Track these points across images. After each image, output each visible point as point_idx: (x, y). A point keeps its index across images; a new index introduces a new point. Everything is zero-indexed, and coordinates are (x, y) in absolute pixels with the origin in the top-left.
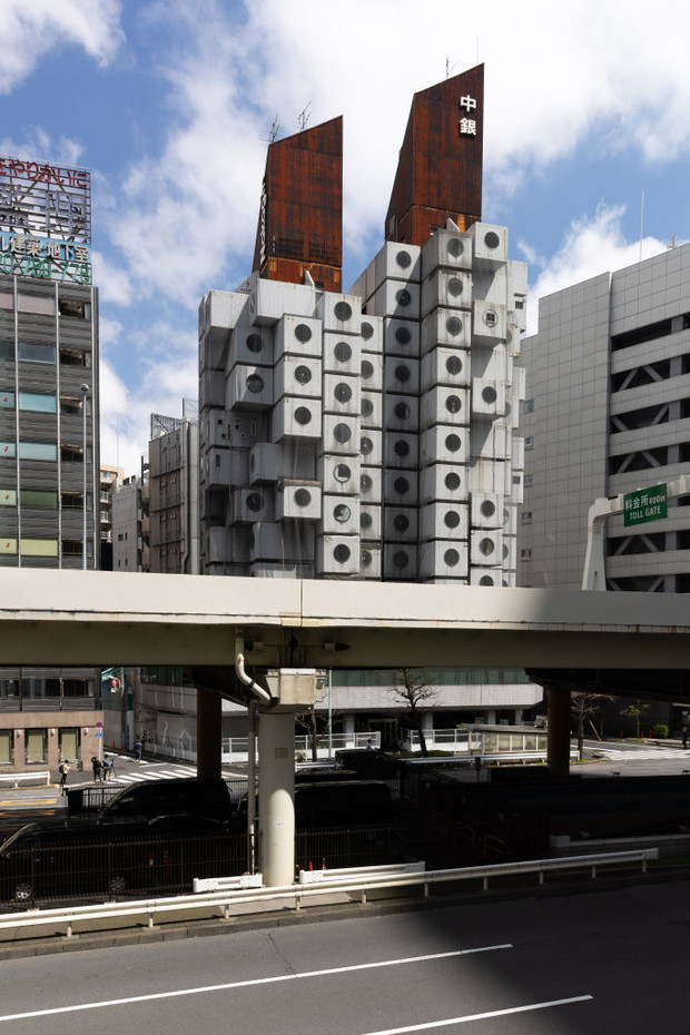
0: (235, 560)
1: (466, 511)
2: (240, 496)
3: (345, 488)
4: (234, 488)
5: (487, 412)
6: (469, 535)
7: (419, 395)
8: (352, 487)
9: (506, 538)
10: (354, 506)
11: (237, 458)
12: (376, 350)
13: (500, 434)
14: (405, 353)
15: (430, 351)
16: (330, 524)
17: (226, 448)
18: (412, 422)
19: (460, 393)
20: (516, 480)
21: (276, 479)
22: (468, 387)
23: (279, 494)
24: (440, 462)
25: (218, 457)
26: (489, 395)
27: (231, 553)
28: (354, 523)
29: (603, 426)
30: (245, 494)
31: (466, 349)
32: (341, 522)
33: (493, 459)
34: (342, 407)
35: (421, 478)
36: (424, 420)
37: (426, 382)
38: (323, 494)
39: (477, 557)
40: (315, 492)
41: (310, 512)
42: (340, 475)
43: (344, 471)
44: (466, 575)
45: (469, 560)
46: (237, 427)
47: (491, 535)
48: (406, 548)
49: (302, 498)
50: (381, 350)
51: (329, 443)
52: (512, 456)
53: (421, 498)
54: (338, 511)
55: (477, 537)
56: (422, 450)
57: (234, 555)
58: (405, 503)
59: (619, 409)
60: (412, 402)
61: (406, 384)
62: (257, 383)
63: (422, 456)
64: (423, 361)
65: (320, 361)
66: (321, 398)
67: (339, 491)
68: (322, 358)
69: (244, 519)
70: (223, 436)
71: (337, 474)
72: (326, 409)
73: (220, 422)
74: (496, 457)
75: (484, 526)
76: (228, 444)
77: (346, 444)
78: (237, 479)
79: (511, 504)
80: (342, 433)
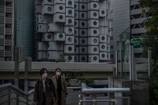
0: (44, 50)
1: (98, 39)
2: (46, 35)
3: (71, 34)
4: (44, 33)
5: (102, 16)
6: (99, 44)
7: (87, 12)
8: (72, 34)
9: (108, 45)
10: (73, 38)
11: (45, 26)
12: (77, 2)
13: (106, 21)
14: (84, 2)
15: (90, 2)
16: (67, 42)
17: (42, 24)
18: (85, 18)
19: (96, 12)
20: (109, 31)
21: (54, 31)
22: (98, 11)
23: (55, 35)
24: (92, 28)
25: (40, 26)
26: (103, 12)
27: (43, 49)
28: (73, 42)
29: (129, 17)
30: (47, 34)
31: (97, 2)
32: (70, 41)
33: (104, 27)
34: (70, 15)
35: (88, 31)
36: (88, 18)
37: (88, 9)
38: (66, 35)
39: (101, 49)
40: (64, 35)
41: (63, 39)
42: (70, 31)
43: (70, 30)
44: (98, 54)
45: (99, 50)
46: (45, 19)
47: (104, 44)
48: (84, 47)
49: (61, 36)
50: (78, 2)
51: (67, 23)
52: (108, 26)
53: (88, 35)
54: (69, 39)
55: (101, 45)
56: (88, 25)
57: (44, 49)
58: (84, 36)
59: (132, 14)
60: (85, 13)
61: (84, 9)
62: (50, 9)
63: (88, 26)
64: (88, 4)
65: (65, 5)
66: (65, 13)
67: (69, 34)
68: (65, 4)
69: (47, 41)
70: (42, 21)
71: (69, 30)
72: (66, 16)
73: (41, 18)
74: (105, 26)
75: (102, 42)
76: (43, 23)
77: (71, 24)
78: (45, 31)
79: (109, 37)
80: (70, 21)
